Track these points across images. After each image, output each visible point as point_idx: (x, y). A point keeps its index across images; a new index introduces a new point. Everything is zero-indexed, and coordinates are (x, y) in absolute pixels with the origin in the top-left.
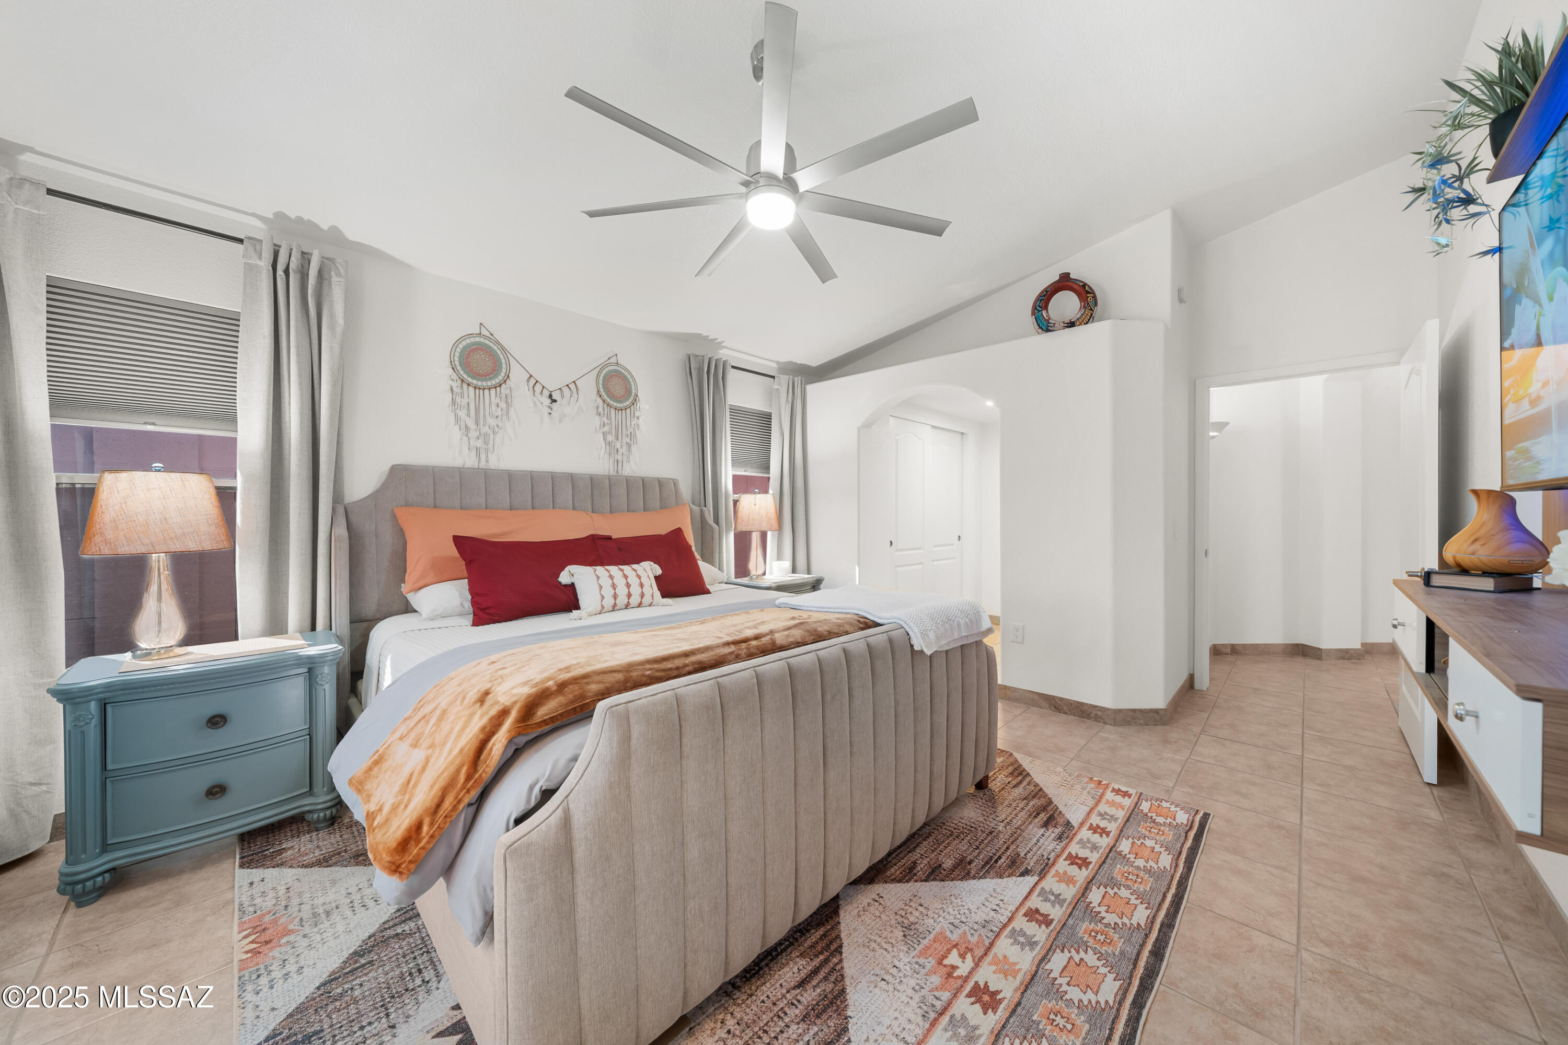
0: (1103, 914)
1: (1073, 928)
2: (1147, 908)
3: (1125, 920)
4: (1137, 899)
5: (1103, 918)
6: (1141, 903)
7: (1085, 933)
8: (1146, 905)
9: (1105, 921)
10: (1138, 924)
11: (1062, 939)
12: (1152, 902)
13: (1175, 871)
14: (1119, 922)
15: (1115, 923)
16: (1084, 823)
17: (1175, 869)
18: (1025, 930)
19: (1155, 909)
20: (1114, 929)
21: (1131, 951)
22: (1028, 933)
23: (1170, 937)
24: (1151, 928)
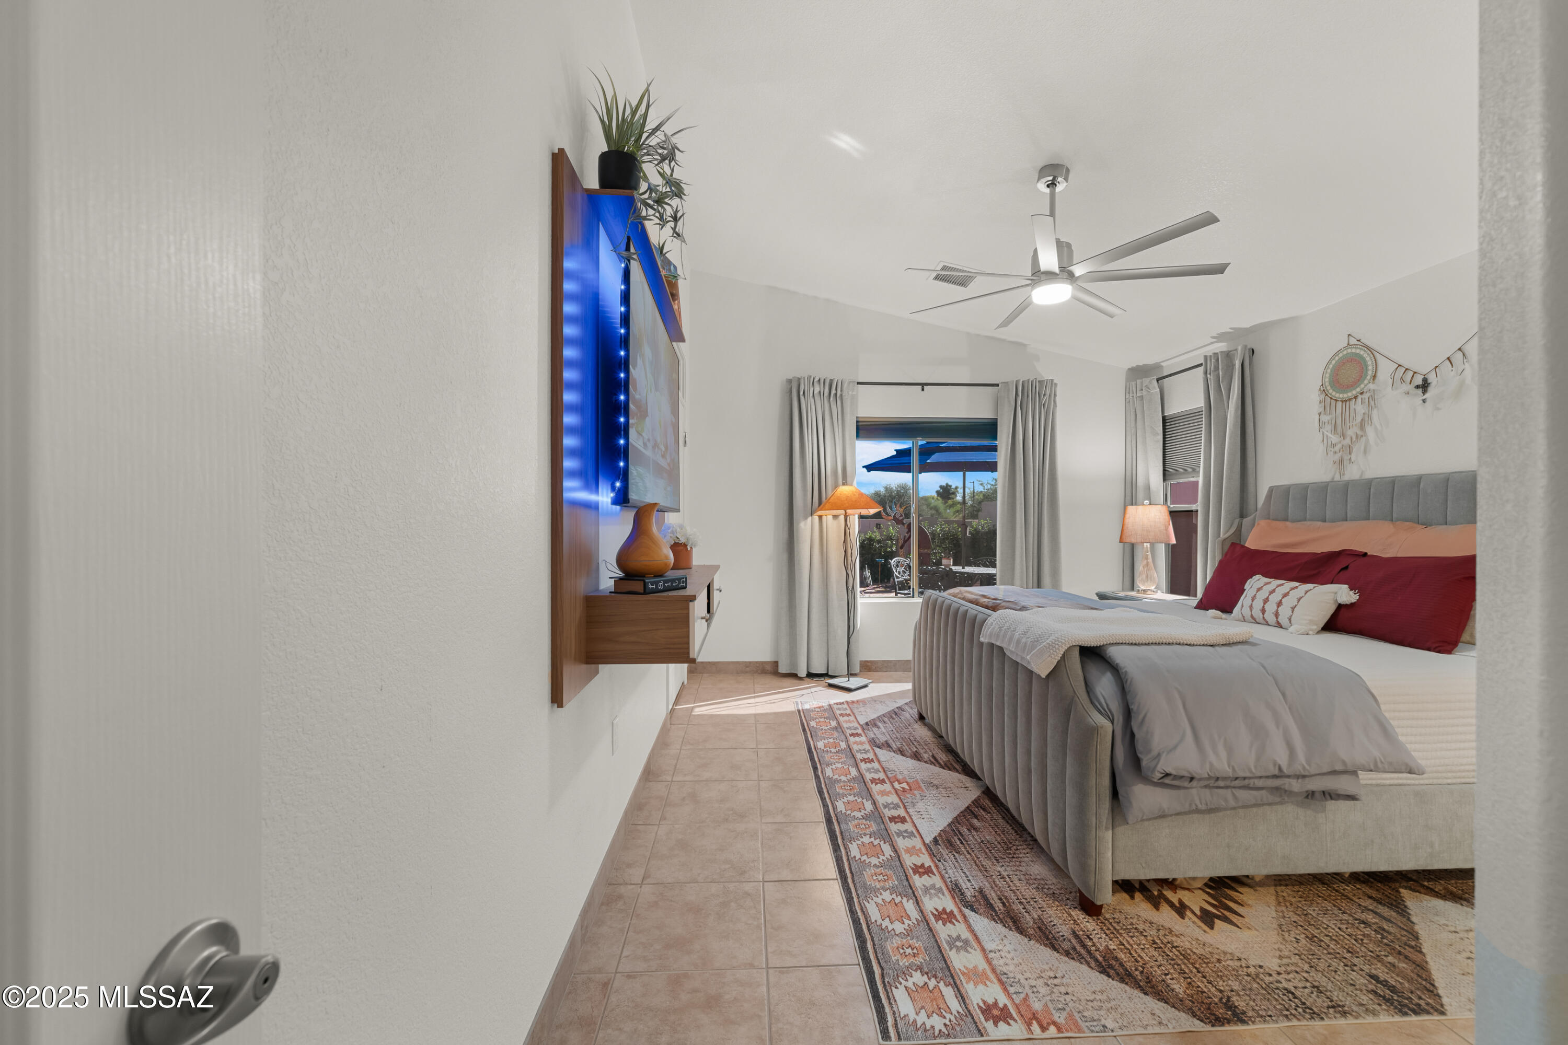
0: (872, 839)
1: (878, 824)
2: (855, 857)
3: (859, 842)
4: (865, 860)
5: (870, 837)
6: (860, 859)
7: (871, 824)
8: (857, 859)
9: (868, 836)
10: (852, 844)
11: (876, 813)
12: (855, 863)
13: (860, 903)
14: (862, 840)
15: (862, 838)
16: (965, 920)
17: (861, 906)
18: (896, 811)
19: (850, 859)
20: (861, 834)
21: (843, 826)
22: (893, 810)
23: (832, 845)
24: (844, 845)
